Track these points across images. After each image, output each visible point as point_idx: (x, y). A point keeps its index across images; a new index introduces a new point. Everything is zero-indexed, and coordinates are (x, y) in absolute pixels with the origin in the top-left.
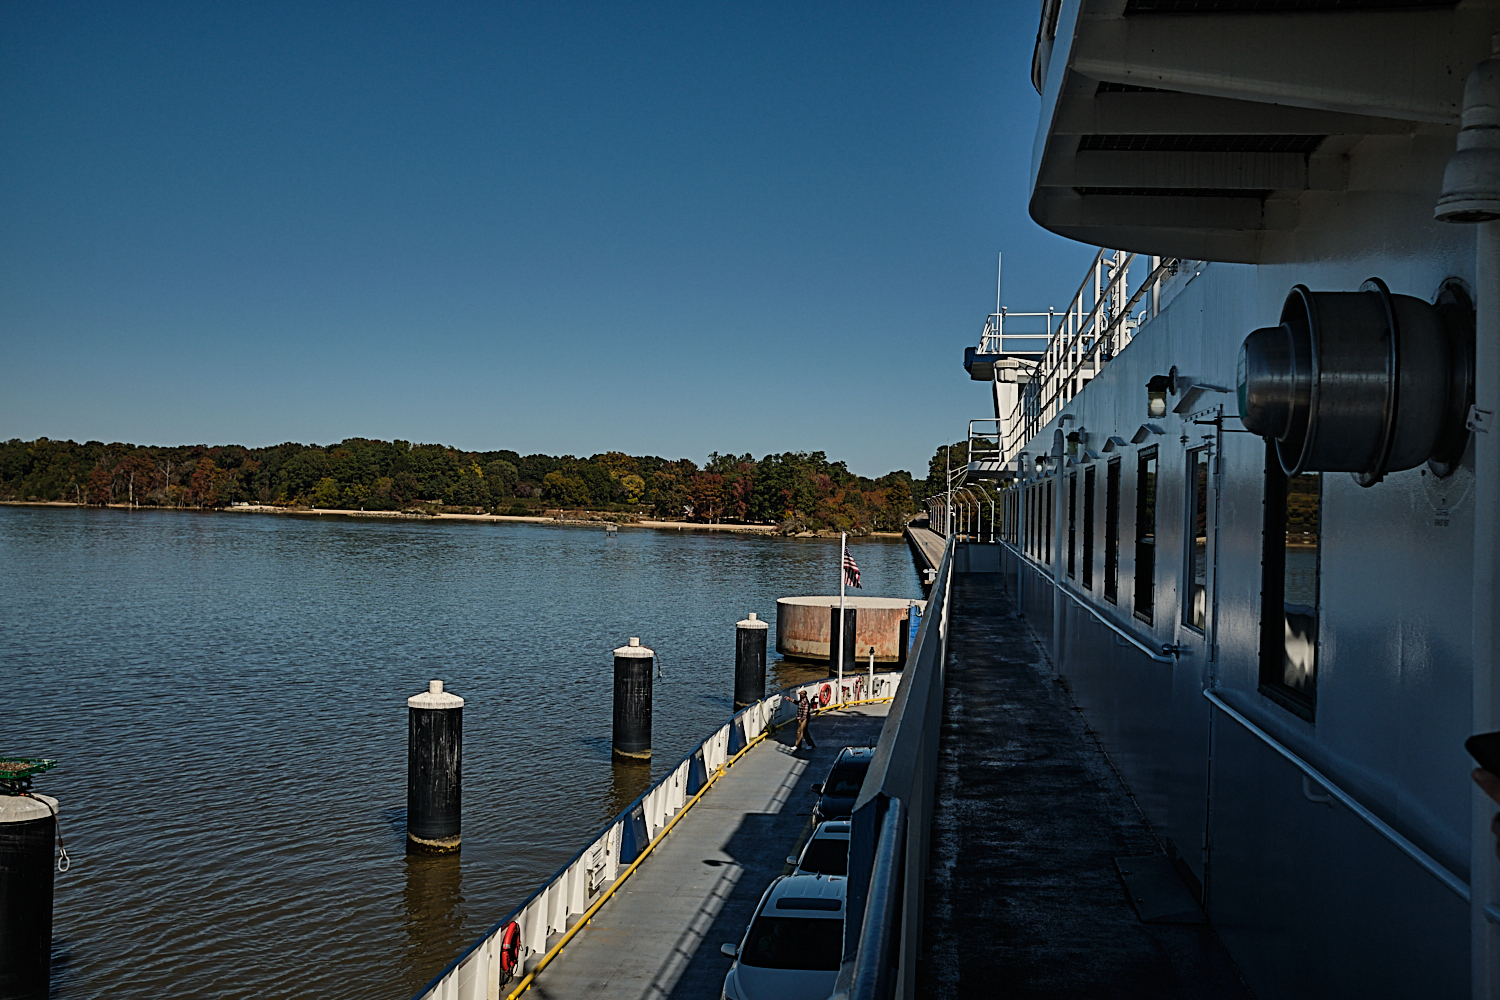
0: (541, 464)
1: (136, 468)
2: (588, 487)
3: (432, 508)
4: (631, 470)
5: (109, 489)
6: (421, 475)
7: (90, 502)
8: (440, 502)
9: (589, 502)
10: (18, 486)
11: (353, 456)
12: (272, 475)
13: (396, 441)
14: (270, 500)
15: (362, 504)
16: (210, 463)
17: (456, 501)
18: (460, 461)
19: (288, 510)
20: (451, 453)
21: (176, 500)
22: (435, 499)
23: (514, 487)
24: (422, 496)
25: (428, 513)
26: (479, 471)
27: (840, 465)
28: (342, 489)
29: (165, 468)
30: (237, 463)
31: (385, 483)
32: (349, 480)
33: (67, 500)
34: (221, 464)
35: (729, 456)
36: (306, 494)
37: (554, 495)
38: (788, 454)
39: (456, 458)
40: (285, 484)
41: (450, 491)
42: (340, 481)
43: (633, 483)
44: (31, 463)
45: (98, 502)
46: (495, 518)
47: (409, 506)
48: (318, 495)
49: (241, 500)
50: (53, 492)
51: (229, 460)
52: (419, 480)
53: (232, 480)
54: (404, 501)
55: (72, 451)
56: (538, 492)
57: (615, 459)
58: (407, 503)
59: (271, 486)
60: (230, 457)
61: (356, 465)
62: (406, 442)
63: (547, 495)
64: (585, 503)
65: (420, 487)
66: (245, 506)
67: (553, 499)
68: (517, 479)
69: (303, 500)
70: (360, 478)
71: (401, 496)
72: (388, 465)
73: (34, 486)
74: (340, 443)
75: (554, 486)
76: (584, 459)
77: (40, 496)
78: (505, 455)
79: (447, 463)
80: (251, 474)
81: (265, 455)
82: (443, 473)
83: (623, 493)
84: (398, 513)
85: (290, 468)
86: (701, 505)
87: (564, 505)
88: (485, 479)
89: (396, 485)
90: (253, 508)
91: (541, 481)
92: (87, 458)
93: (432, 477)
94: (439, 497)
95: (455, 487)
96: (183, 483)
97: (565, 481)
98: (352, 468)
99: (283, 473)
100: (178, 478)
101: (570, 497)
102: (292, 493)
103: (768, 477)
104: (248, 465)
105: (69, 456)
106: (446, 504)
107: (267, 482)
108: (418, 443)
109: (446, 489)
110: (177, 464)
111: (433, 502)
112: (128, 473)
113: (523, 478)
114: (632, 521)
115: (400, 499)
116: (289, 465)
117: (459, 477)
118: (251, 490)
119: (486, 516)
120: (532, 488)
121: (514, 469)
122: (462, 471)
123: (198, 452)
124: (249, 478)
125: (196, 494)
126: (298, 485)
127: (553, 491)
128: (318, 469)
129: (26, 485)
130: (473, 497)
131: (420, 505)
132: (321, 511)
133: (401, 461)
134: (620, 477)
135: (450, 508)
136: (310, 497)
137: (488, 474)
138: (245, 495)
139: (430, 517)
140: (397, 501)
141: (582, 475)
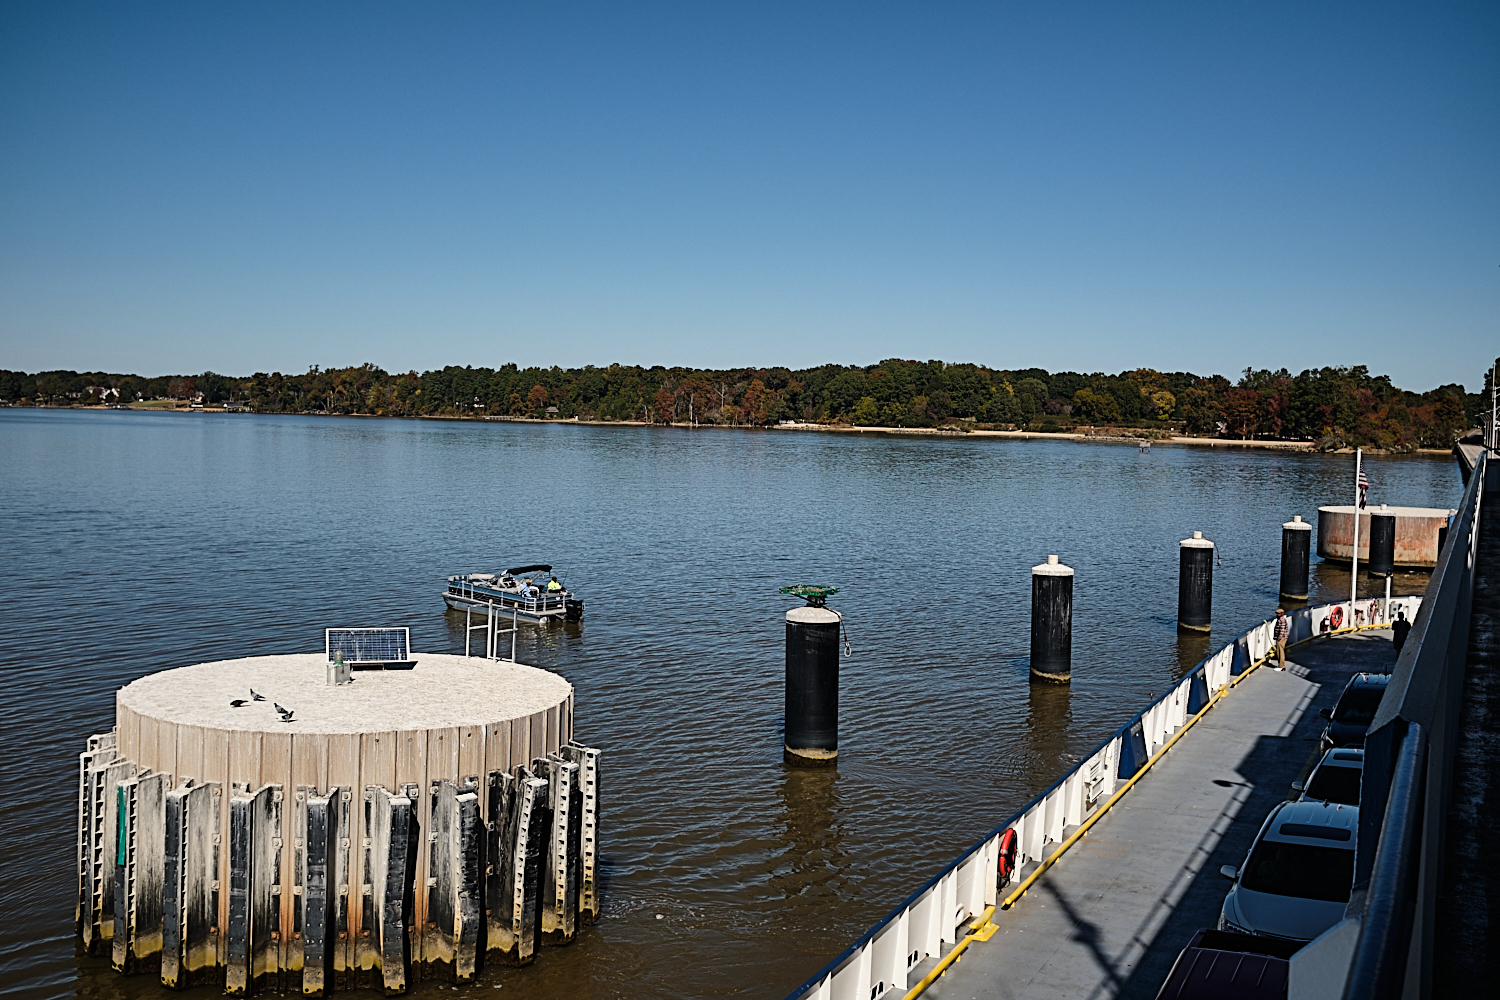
0: (1071, 381)
1: (695, 390)
2: (1118, 404)
3: (966, 425)
4: (1162, 387)
5: (672, 409)
6: (955, 394)
7: (656, 421)
8: (974, 419)
9: (1120, 418)
10: (595, 407)
11: (890, 376)
12: (816, 395)
13: (931, 362)
14: (814, 419)
15: (900, 421)
16: (759, 384)
17: (989, 418)
18: (991, 379)
19: (831, 428)
20: (983, 372)
21: (730, 419)
22: (968, 416)
23: (1044, 404)
24: (956, 414)
25: (962, 430)
26: (1010, 389)
27: (1384, 380)
28: (880, 408)
29: (719, 389)
30: (783, 384)
31: (921, 402)
32: (887, 399)
33: (637, 419)
34: (769, 385)
35: (1264, 371)
36: (847, 413)
37: (1085, 412)
38: (1327, 369)
39: (988, 377)
40: (828, 403)
41: (983, 408)
42: (878, 400)
43: (1163, 399)
44: (606, 386)
45: (663, 421)
46: (1027, 434)
47: (944, 424)
48: (858, 413)
49: (787, 419)
50: (625, 413)
51: (776, 382)
52: (953, 399)
53: (780, 400)
54: (940, 419)
55: (640, 375)
56: (1068, 409)
57: (1145, 375)
58: (942, 420)
59: (814, 405)
60: (776, 378)
61: (894, 384)
62: (940, 362)
63: (1077, 412)
64: (1116, 420)
65: (954, 406)
66: (792, 424)
67: (1084, 416)
68: (1047, 396)
69: (845, 418)
70: (898, 397)
71: (936, 413)
72: (923, 384)
73: (609, 407)
74: (877, 363)
75: (1084, 403)
76: (1113, 376)
77: (614, 417)
78: (1033, 372)
79: (980, 382)
80: (796, 394)
81: (808, 375)
82: (976, 392)
83: (1153, 410)
84: (934, 430)
85: (832, 388)
86: (1234, 421)
87: (1094, 422)
88: (1016, 396)
89: (931, 404)
90: (800, 426)
91: (1070, 398)
92: (652, 381)
93: (965, 396)
94: (972, 415)
95: (987, 404)
96: (736, 403)
97: (1095, 398)
98: (890, 388)
99: (825, 393)
100: (731, 399)
101: (1100, 413)
102: (834, 411)
103: (1306, 393)
104: (793, 385)
105: (637, 379)
106: (979, 421)
107: (811, 402)
108: (951, 363)
109: (979, 407)
110: (730, 385)
111: (967, 419)
112: (689, 395)
113: (1053, 396)
114: (1163, 437)
115: (935, 417)
116: (830, 385)
117: (991, 395)
118: (796, 409)
119: (1019, 433)
120: (1062, 405)
121: (1044, 386)
122: (994, 389)
123: (748, 374)
124: (794, 398)
125: (748, 414)
126: (840, 405)
127: (1084, 408)
128: (858, 389)
129: (603, 406)
130: (1005, 414)
131: (955, 422)
132: (862, 429)
133: (936, 380)
134: (1150, 393)
135: (983, 425)
136: (851, 415)
137: (1018, 392)
138: (791, 413)
139: (965, 434)
140: (932, 418)
141: (1112, 391)
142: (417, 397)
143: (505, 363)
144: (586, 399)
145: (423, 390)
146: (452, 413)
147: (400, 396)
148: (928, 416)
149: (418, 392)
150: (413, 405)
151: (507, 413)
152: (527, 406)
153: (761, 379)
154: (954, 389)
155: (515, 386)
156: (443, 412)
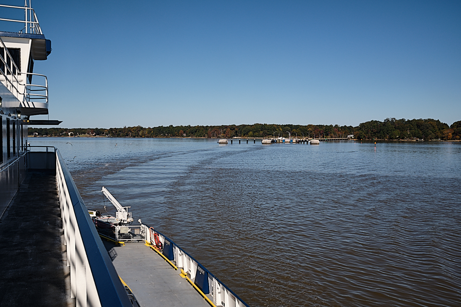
142: (152, 133)
143: (170, 125)
144: (192, 133)
145: (153, 131)
146: (161, 136)
147: (148, 133)
148: (263, 135)
149: (152, 132)
150: (151, 135)
151: (174, 136)
152: (179, 135)
153: (229, 128)
154: (268, 130)
155: (176, 130)
156: (159, 136)
